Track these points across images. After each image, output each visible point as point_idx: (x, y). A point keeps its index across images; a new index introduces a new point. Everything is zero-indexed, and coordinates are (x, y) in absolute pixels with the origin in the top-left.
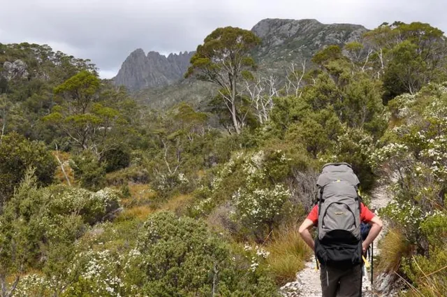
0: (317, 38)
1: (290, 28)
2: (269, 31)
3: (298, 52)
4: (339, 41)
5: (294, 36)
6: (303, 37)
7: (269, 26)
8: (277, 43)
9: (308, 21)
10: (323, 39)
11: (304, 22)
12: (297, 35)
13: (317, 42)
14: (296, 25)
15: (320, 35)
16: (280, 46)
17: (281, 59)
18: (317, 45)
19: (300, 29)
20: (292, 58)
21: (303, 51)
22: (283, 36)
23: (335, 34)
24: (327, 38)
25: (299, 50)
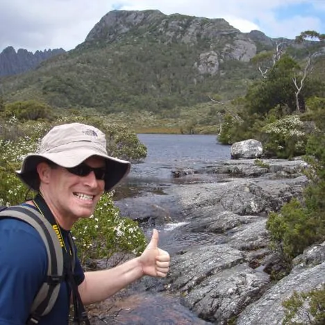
0: (161, 25)
1: (135, 18)
2: (117, 20)
3: (142, 37)
4: (181, 28)
5: (139, 25)
6: (148, 25)
7: (116, 17)
8: (123, 31)
9: (152, 11)
10: (166, 26)
11: (147, 13)
12: (141, 24)
13: (160, 29)
14: (141, 15)
15: (164, 22)
16: (126, 33)
17: (127, 44)
18: (161, 32)
19: (145, 18)
20: (138, 43)
21: (147, 37)
22: (129, 25)
23: (178, 21)
24: (170, 25)
25: (144, 36)
